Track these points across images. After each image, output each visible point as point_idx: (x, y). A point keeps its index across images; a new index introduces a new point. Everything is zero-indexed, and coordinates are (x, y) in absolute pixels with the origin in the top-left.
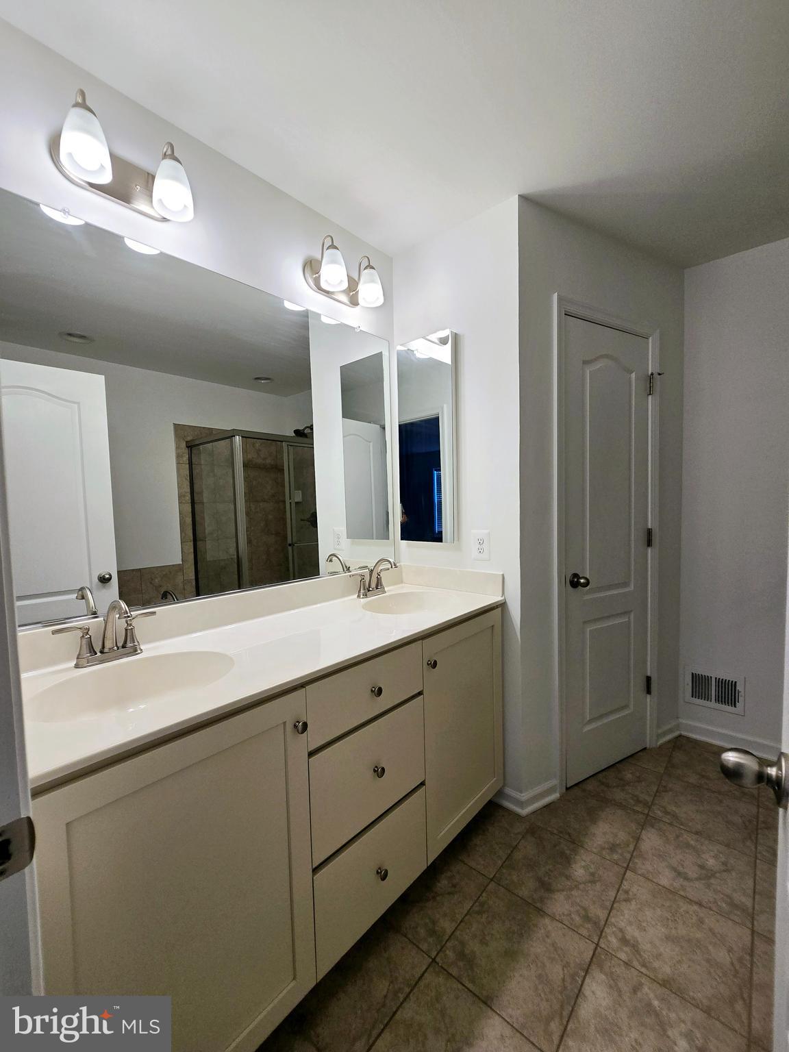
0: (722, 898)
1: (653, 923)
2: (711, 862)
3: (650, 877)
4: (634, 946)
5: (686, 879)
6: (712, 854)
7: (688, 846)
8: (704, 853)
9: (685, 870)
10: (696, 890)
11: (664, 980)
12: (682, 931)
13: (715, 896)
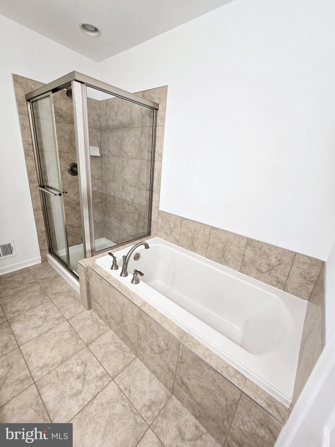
0: (54, 321)
1: (44, 351)
2: (42, 314)
3: (30, 339)
4: (46, 365)
5: (40, 326)
6: (40, 311)
7: (31, 316)
8: (38, 313)
9: (38, 324)
10: (46, 327)
11: (61, 361)
12: (53, 342)
13: (51, 322)
